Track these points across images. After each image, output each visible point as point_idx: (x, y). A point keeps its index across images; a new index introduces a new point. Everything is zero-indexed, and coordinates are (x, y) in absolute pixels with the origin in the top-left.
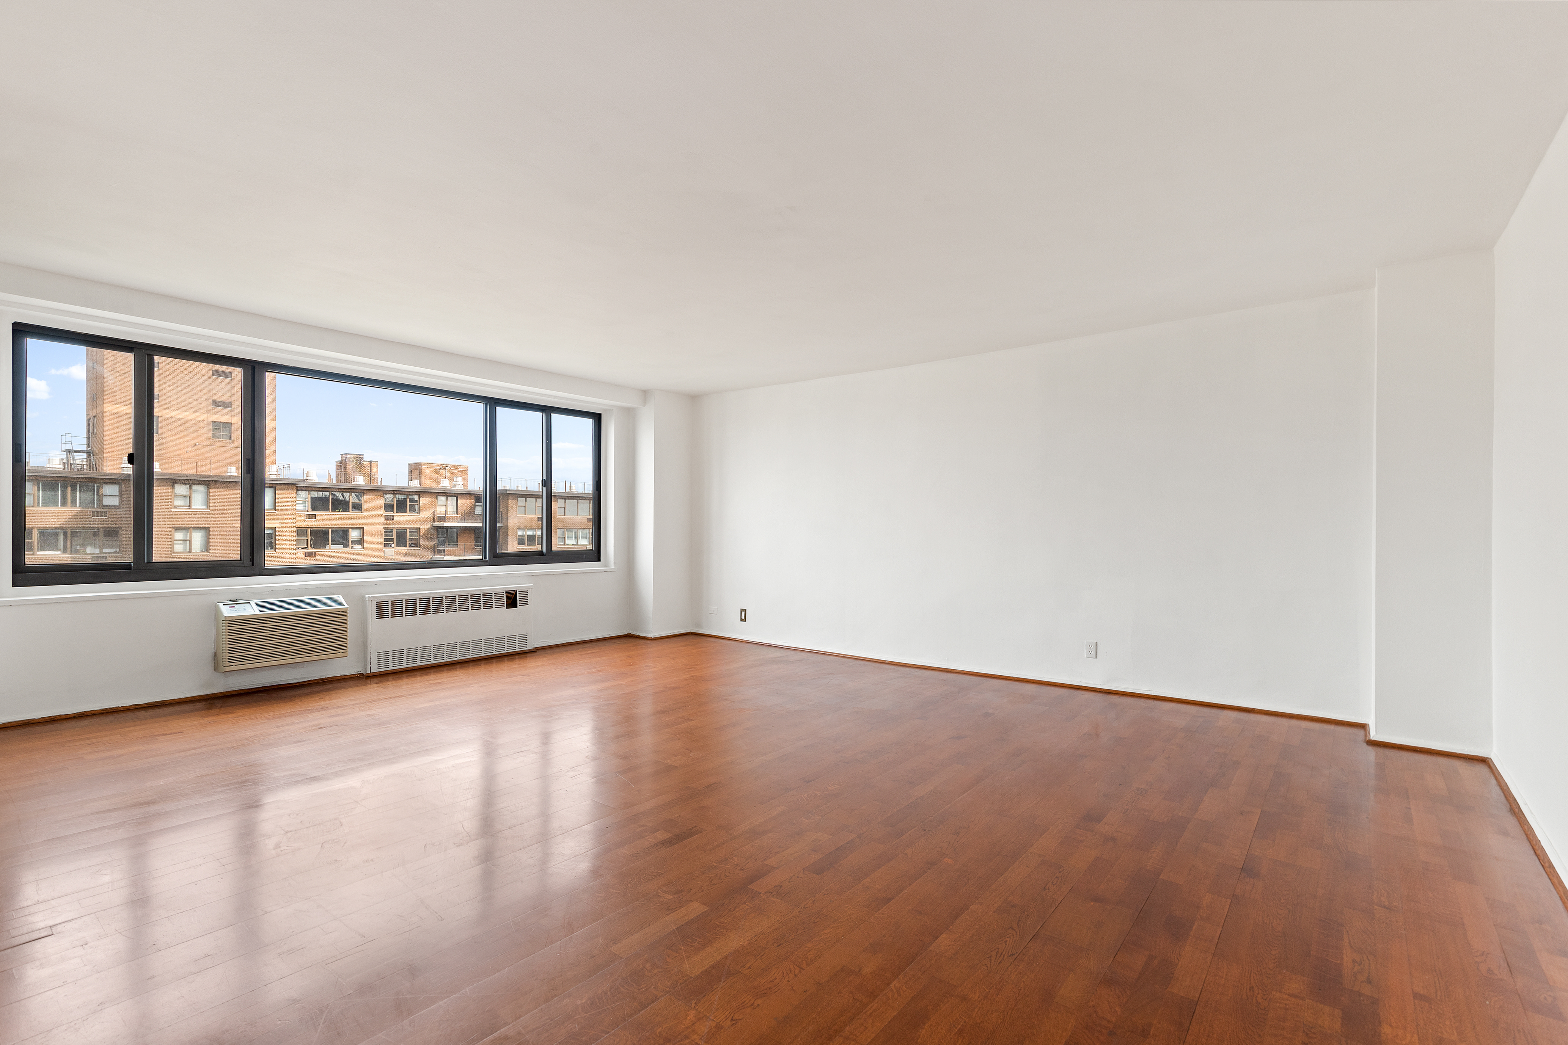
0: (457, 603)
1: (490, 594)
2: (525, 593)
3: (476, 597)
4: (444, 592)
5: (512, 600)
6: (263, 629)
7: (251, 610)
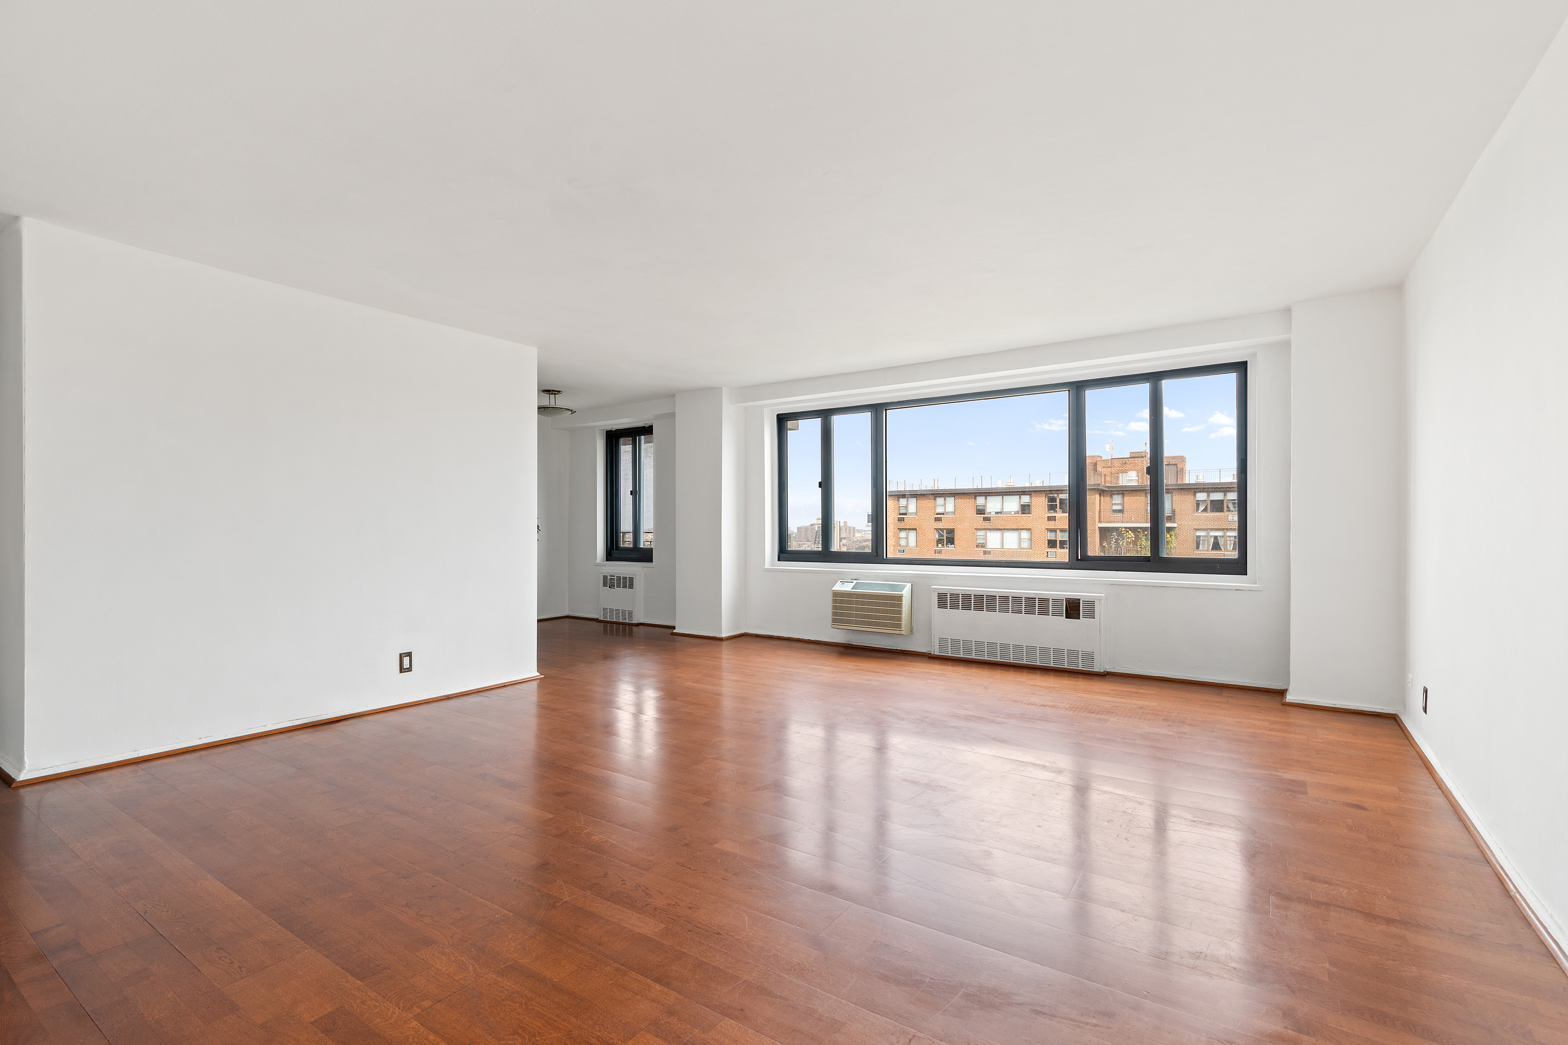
0: (1010, 604)
1: (1048, 600)
2: (1091, 604)
3: (1030, 600)
4: (999, 592)
5: (1073, 609)
6: (850, 602)
7: (848, 587)
